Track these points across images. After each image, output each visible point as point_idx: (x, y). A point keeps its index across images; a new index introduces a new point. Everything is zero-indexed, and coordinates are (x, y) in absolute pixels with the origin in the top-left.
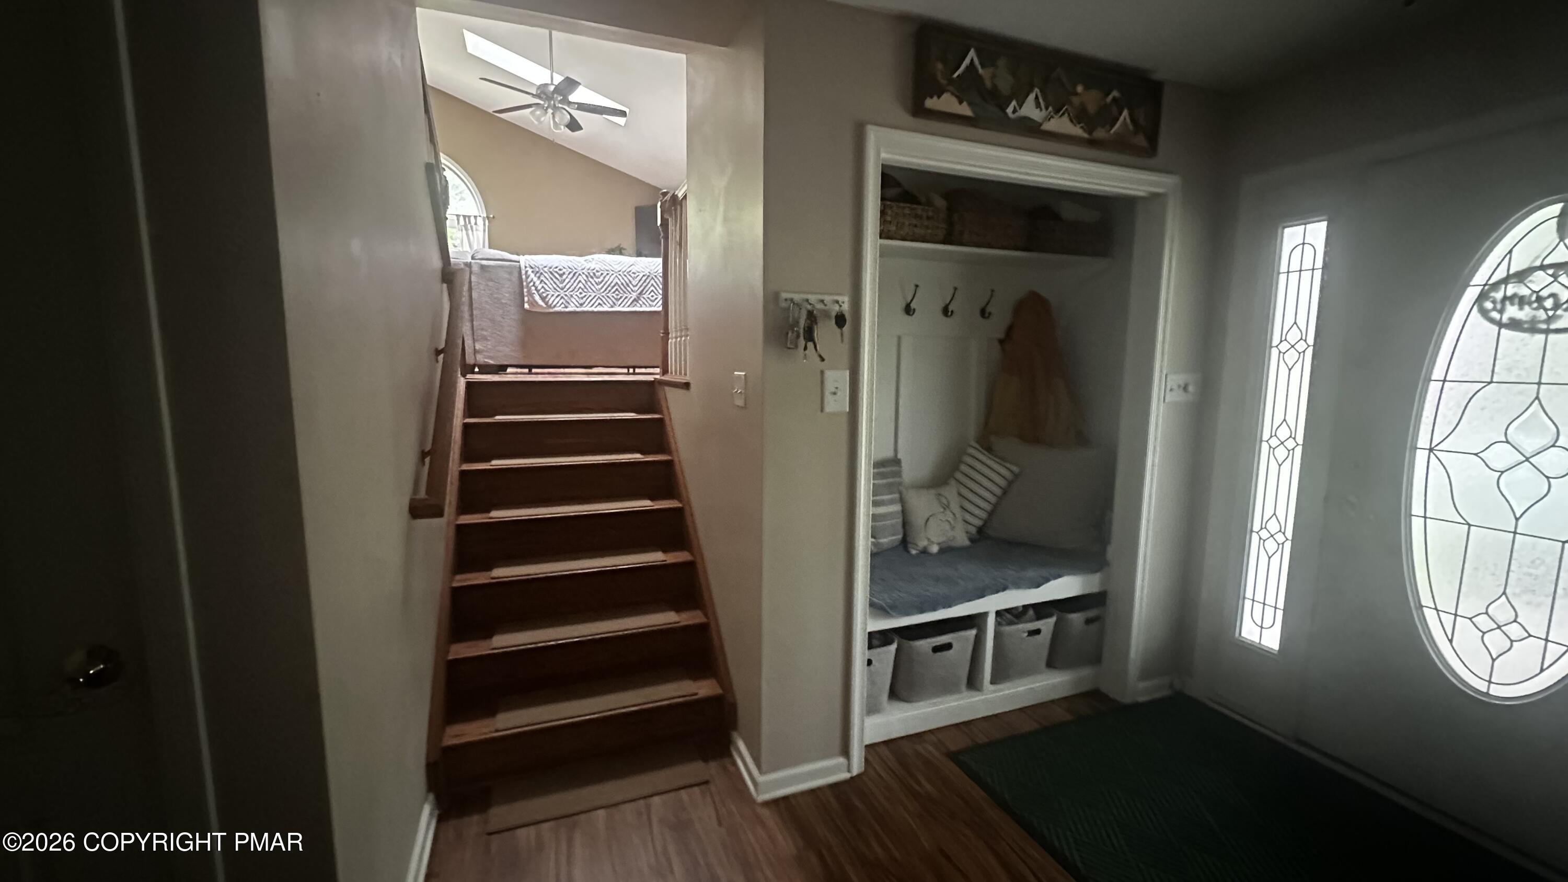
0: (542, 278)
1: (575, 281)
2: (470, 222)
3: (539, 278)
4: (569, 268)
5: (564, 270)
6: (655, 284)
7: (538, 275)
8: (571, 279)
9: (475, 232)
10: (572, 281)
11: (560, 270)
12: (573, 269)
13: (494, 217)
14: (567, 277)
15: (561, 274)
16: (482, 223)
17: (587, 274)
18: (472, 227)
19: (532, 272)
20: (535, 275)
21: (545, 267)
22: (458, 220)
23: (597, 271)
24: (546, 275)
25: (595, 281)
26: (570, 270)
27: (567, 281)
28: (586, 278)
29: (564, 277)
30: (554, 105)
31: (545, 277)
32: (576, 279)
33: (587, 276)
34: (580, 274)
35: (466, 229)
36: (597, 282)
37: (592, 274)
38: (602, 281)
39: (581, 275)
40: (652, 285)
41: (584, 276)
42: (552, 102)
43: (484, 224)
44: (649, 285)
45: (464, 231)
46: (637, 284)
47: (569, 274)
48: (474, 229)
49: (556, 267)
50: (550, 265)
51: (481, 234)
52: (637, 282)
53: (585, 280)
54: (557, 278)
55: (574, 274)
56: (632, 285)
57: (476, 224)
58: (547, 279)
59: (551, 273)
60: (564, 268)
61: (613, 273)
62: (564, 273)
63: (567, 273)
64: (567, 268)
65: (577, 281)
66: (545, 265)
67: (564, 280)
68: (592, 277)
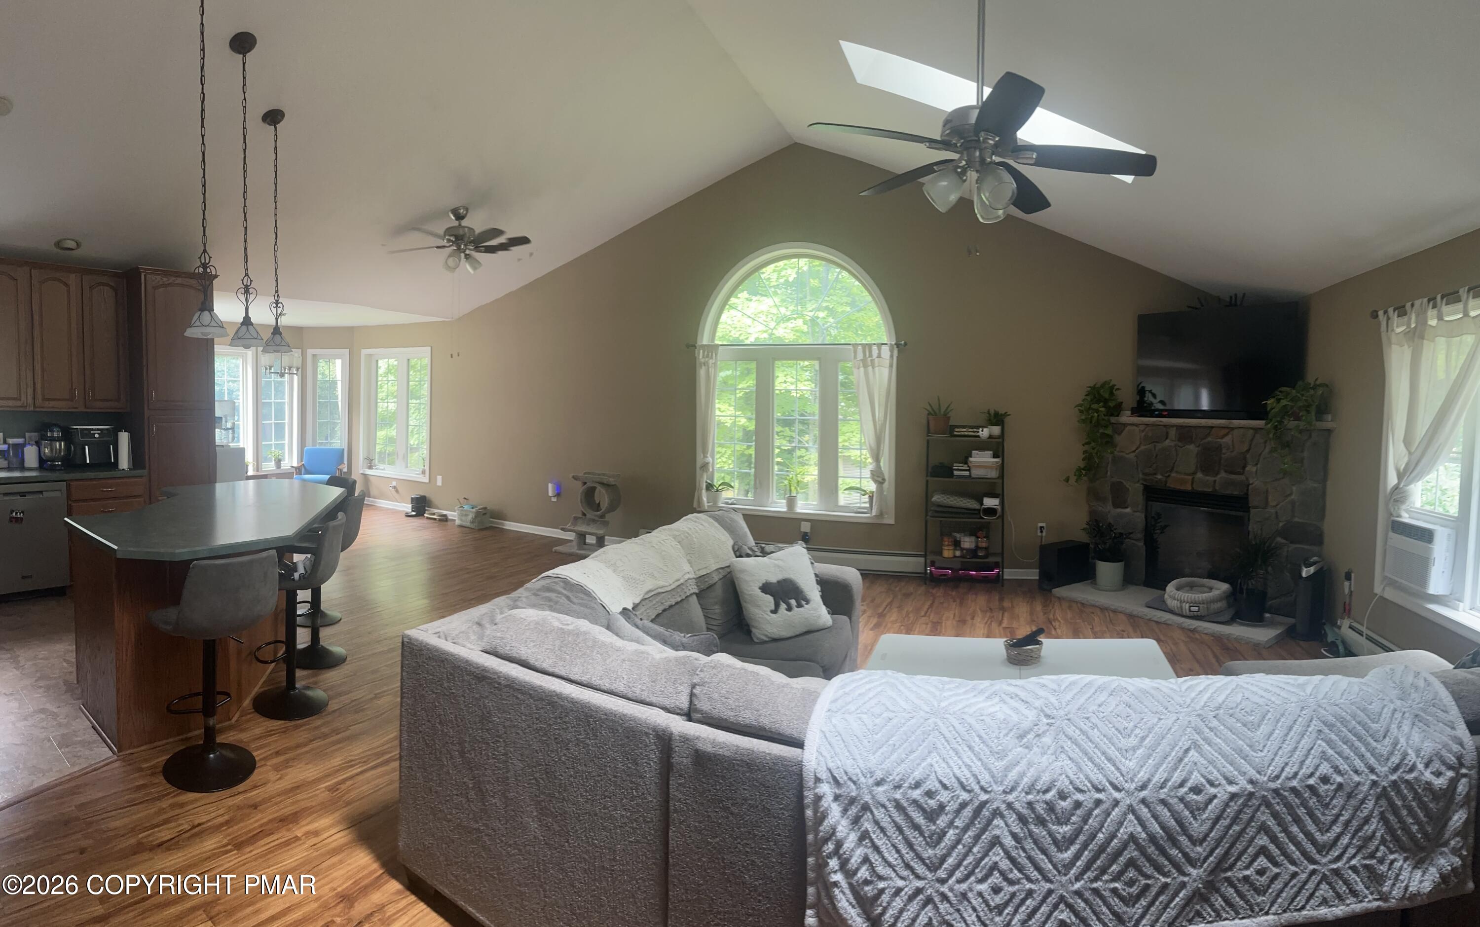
0: (868, 825)
1: (977, 838)
2: (871, 355)
3: (856, 821)
4: (963, 787)
5: (944, 796)
6: (1271, 823)
7: (853, 811)
8: (966, 829)
9: (877, 369)
10: (967, 838)
11: (930, 794)
12: (976, 788)
13: (906, 344)
14: (951, 824)
15: (933, 811)
16: (889, 353)
17: (1025, 811)
18: (872, 361)
19: (837, 798)
20: (845, 811)
21: (878, 783)
22: (855, 352)
23: (1062, 796)
24: (879, 814)
25: (1050, 834)
26: (965, 796)
27: (951, 834)
28: (1017, 829)
29: (942, 821)
30: (982, 161)
31: (877, 823)
32: (983, 830)
33: (1022, 819)
34: (997, 813)
35: (865, 366)
36: (1059, 837)
37: (1040, 808)
38: (1078, 832)
39: (1002, 817)
40: (1264, 828)
41: (1012, 818)
42: (977, 154)
43: (892, 356)
44: (1251, 832)
45: (862, 369)
46: (1207, 835)
47: (958, 812)
48: (876, 364)
49: (917, 785)
50: (895, 777)
51: (885, 372)
52: (1209, 823)
53: (1014, 836)
54: (916, 827)
55: (977, 812)
56: (1190, 837)
57: (879, 356)
58: (883, 830)
59: (899, 806)
60: (945, 787)
61: (1117, 795)
62: (942, 807)
63: (951, 807)
64: (956, 785)
65: (986, 837)
66: (879, 775)
67: (943, 833)
68: (1041, 822)
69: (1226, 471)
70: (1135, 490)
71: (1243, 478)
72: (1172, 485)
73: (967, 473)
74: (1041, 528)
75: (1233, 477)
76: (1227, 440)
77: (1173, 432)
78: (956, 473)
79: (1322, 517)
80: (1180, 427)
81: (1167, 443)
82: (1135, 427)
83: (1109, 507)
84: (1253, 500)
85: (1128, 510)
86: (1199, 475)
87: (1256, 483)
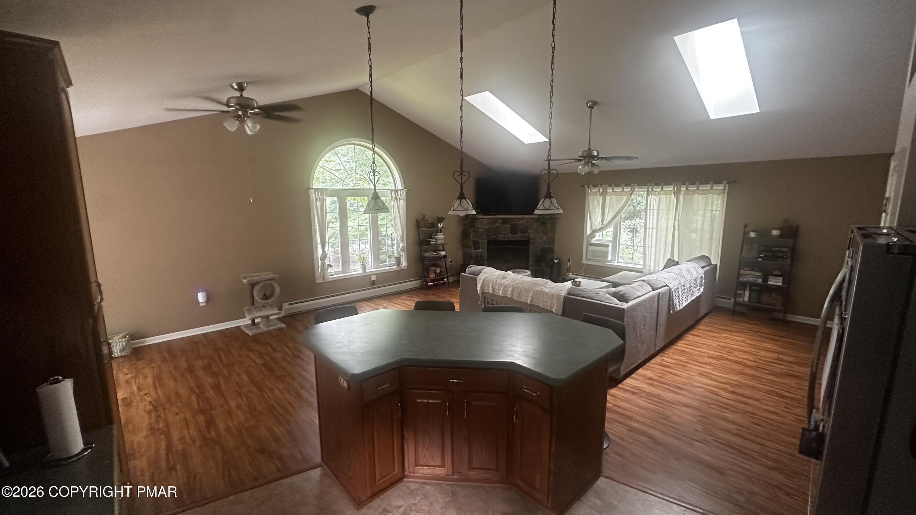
2: (398, 195)
9: (401, 201)
16: (404, 194)
18: (398, 197)
22: (391, 194)
45: (395, 202)
48: (401, 199)
51: (404, 202)
57: (401, 195)
69: (521, 233)
70: (484, 242)
71: (527, 234)
72: (499, 239)
73: (435, 242)
74: (451, 261)
75: (523, 234)
76: (521, 222)
77: (500, 221)
78: (431, 243)
79: (554, 244)
80: (503, 219)
81: (497, 224)
82: (484, 220)
83: (472, 250)
84: (531, 241)
85: (480, 250)
86: (510, 235)
87: (531, 236)
